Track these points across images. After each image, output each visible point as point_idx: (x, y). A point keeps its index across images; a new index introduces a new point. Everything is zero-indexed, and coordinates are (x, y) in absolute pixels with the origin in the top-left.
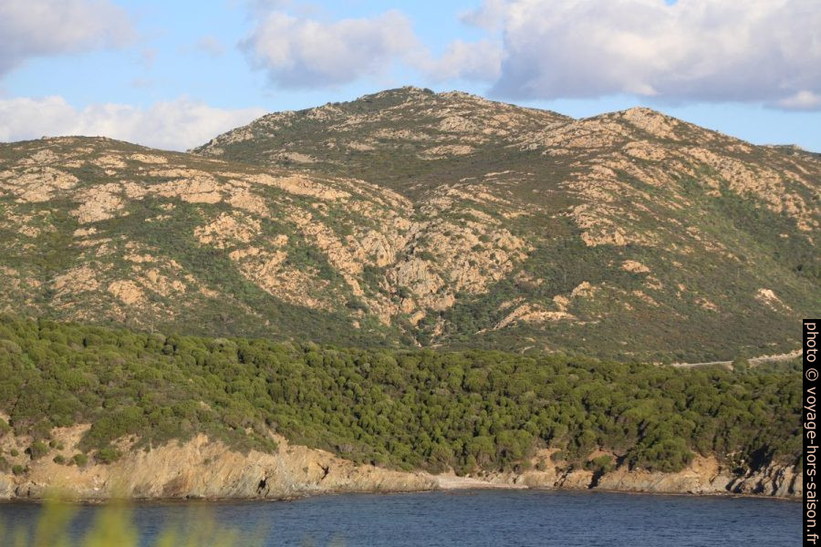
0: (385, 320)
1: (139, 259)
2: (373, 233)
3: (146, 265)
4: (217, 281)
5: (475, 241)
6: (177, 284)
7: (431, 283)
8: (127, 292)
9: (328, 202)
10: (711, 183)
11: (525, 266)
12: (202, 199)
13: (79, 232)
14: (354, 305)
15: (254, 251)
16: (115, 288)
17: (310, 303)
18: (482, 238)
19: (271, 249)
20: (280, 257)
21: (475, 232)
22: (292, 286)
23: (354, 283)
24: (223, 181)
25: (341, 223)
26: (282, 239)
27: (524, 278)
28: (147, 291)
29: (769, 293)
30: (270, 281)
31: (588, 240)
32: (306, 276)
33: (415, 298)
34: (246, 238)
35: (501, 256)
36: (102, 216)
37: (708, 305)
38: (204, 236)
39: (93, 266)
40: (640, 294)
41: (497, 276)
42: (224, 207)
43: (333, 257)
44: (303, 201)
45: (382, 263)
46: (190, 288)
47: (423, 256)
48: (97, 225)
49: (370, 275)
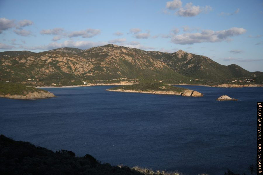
0: (76, 75)
1: (50, 67)
2: (77, 65)
3: (50, 68)
4: (58, 70)
5: (88, 66)
6: (53, 70)
7: (82, 70)
8: (47, 71)
9: (74, 61)
10: (123, 59)
11: (92, 69)
12: (60, 60)
13: (46, 64)
14: (73, 73)
15: (63, 66)
16: (46, 70)
17: (68, 72)
18: (89, 66)
19: (65, 66)
20: (66, 67)
21: (88, 65)
22: (66, 70)
23: (73, 70)
24: (63, 58)
25: (74, 63)
26: (67, 65)
27: (92, 70)
28: (50, 71)
29: (119, 72)
30: (64, 70)
31: (101, 66)
32: (68, 69)
33: (80, 72)
34: (63, 65)
35: (90, 68)
36: (49, 62)
37: (111, 74)
38: (58, 65)
39: (45, 68)
40: (103, 72)
41: (89, 70)
42: (62, 61)
43: (72, 67)
44: (71, 61)
45: (78, 68)
46: (55, 71)
47: (82, 67)
48: (48, 63)
49: (76, 69)
